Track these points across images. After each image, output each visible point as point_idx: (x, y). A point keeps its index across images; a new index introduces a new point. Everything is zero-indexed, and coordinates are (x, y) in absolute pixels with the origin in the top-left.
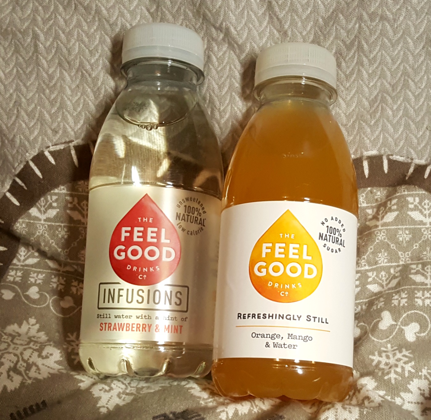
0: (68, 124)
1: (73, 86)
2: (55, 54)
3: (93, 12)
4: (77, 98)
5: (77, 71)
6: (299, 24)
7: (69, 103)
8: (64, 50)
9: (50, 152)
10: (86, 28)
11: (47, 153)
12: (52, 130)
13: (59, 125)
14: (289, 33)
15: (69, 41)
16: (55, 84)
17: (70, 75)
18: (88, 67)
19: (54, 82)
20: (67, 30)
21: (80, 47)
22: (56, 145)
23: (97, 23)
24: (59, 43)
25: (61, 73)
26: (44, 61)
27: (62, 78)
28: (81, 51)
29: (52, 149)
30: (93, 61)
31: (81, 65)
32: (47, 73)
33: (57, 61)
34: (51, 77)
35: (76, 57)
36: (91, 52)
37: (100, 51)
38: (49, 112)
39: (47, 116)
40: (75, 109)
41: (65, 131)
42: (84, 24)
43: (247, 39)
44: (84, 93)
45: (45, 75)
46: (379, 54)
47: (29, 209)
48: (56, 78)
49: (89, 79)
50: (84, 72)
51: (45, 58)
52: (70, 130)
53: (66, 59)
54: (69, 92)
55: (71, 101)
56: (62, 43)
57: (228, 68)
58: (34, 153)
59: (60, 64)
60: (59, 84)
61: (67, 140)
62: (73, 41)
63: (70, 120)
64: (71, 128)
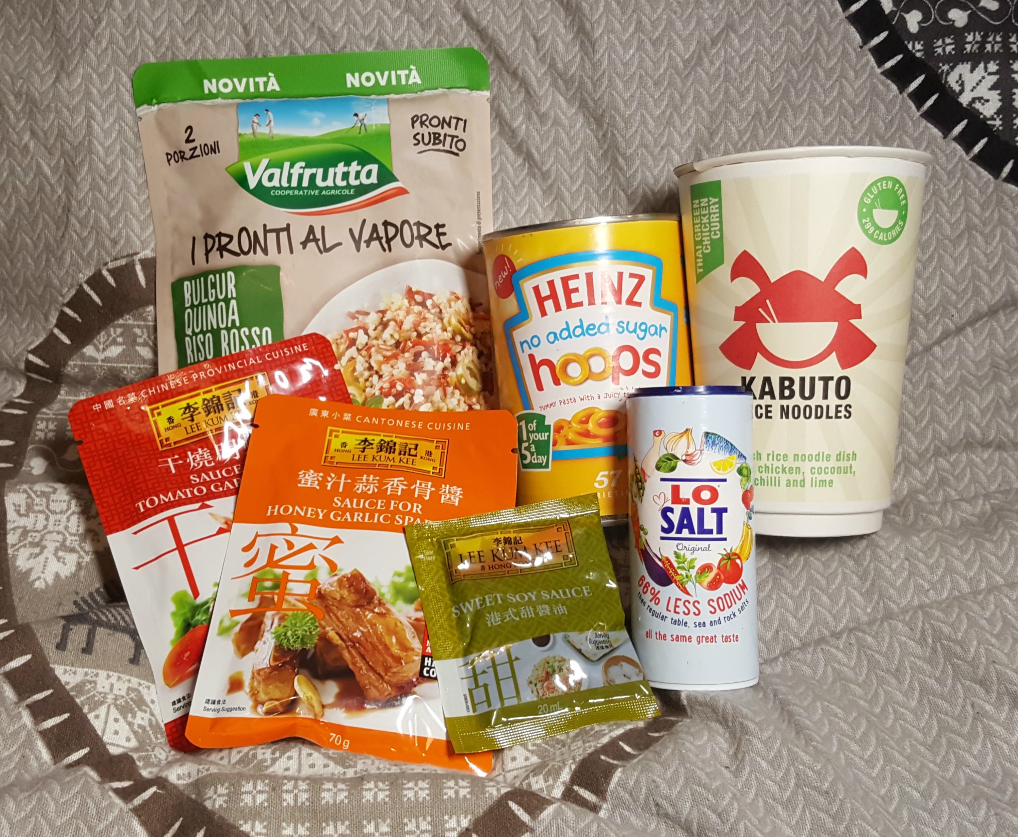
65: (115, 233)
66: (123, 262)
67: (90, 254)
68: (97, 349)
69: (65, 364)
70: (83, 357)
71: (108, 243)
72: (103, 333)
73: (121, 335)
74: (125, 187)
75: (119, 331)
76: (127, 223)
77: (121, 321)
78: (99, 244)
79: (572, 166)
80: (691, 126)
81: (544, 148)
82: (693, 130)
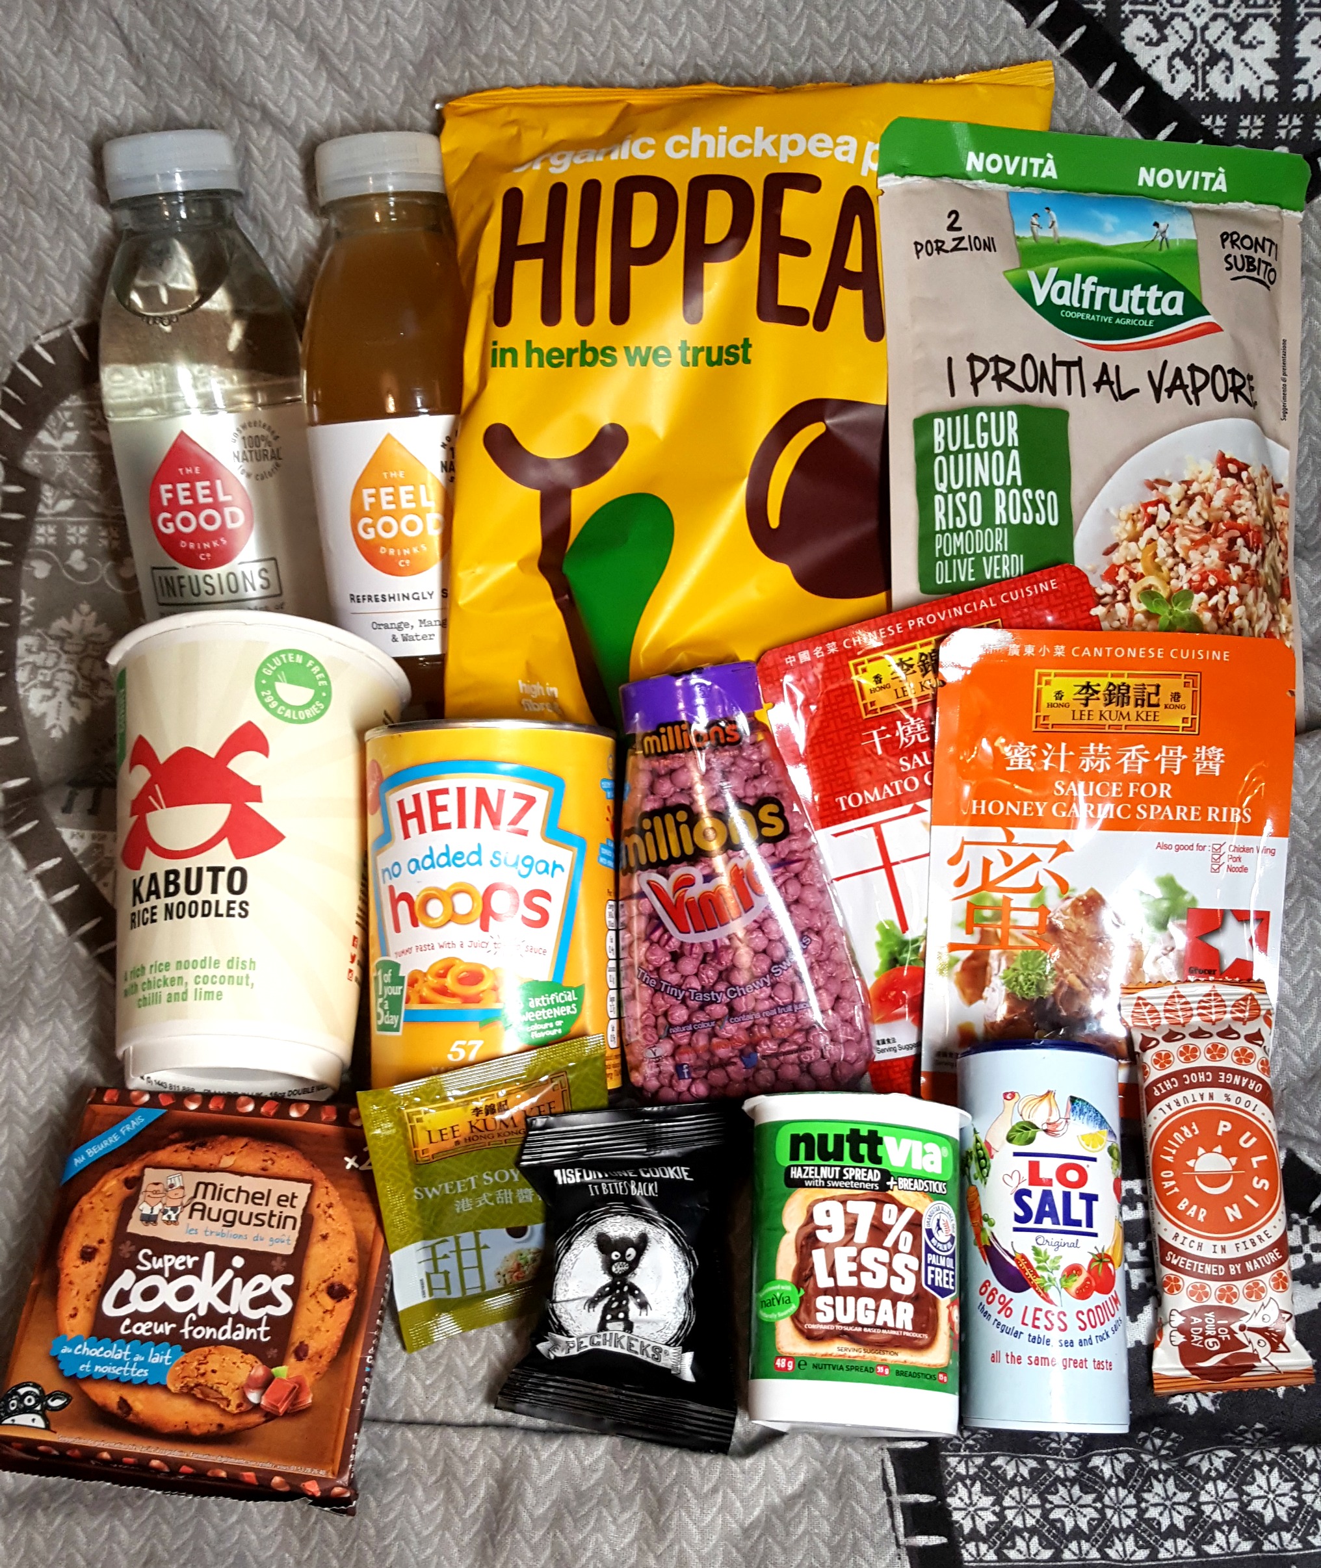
0: (57, 295)
3: (50, 107)
4: (59, 252)
5: (49, 208)
6: (377, 78)
7: (49, 262)
8: (22, 177)
9: (43, 345)
10: (45, 134)
11: (38, 349)
12: (35, 309)
13: (44, 302)
14: (365, 94)
15: (24, 161)
16: (22, 235)
17: (39, 215)
18: (65, 199)
19: (19, 230)
20: (18, 144)
21: (44, 167)
22: (47, 332)
23: (60, 124)
25: (27, 215)
27: (30, 222)
28: (47, 175)
29: (44, 339)
30: (69, 187)
31: (54, 199)
35: (42, 186)
36: (63, 173)
37: (75, 168)
38: (24, 282)
39: (24, 290)
40: (61, 270)
41: (56, 309)
42: (41, 127)
43: (299, 114)
44: (68, 241)
47: (36, 433)
48: (21, 225)
49: (71, 218)
50: (60, 207)
52: (61, 305)
53: (28, 191)
54: (46, 244)
55: (52, 259)
56: (15, 166)
57: (280, 166)
58: (21, 350)
59: (21, 201)
60: (27, 234)
61: (63, 321)
62: (30, 161)
63: (59, 289)
64: (63, 301)
65: (38, 302)
66: (57, 333)
67: (16, 327)
68: (52, 435)
69: (23, 454)
70: (40, 445)
71: (34, 313)
72: (51, 417)
73: (71, 419)
74: (35, 244)
75: (67, 414)
76: (49, 288)
77: (67, 404)
78: (24, 316)
80: (684, 35)
82: (687, 42)
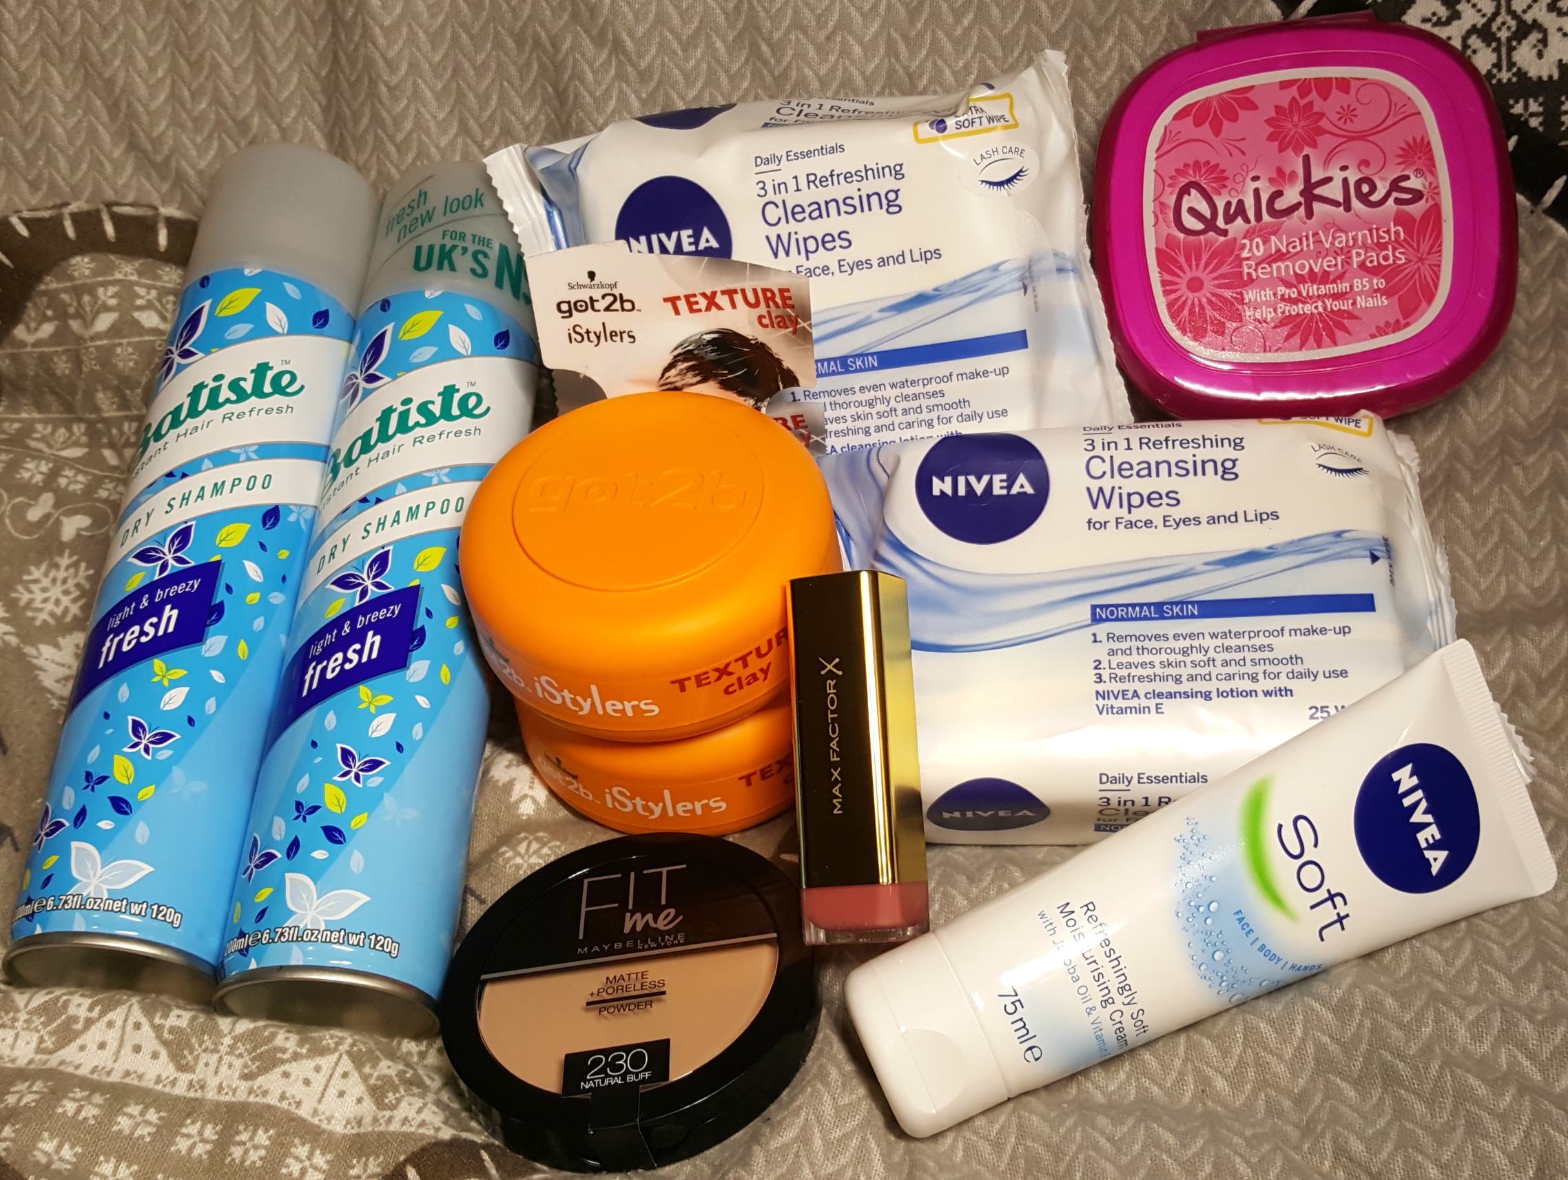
0: (58, 171)
1: (69, 96)
2: (36, 33)
5: (76, 68)
7: (59, 130)
8: (55, 26)
11: (15, 221)
12: (28, 181)
16: (33, 92)
17: (61, 73)
19: (29, 87)
24: (45, 12)
26: (11, 47)
32: (16, 69)
33: (38, 47)
34: (24, 78)
35: (74, 41)
37: (121, 27)
45: (13, 74)
46: (658, 61)
48: (33, 80)
50: (89, 68)
51: (14, 41)
53: (55, 43)
55: (63, 126)
56: (49, 11)
59: (44, 53)
60: (40, 92)
61: (58, 201)
64: (64, 179)
79: (687, 60)
81: (640, 31)
